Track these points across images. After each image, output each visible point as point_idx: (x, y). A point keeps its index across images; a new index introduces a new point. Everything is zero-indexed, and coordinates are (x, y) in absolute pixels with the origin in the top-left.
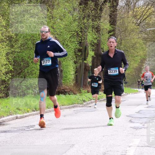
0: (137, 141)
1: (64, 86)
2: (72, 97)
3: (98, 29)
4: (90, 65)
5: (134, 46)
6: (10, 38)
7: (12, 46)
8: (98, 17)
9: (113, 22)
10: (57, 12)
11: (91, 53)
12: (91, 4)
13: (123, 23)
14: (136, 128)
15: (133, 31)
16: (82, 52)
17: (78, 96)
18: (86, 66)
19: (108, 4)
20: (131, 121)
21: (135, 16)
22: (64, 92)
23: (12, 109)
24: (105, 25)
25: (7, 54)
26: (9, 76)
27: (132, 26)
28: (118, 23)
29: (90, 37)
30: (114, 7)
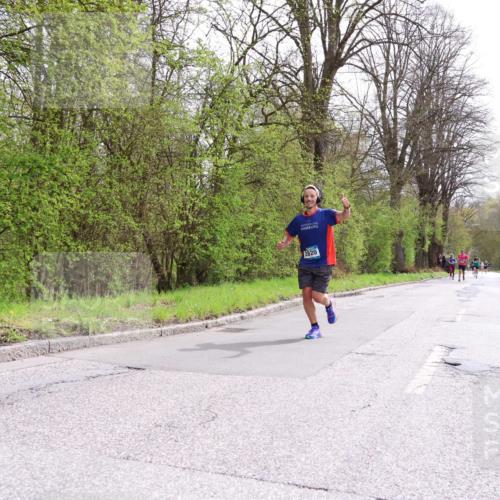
0: (463, 311)
1: (406, 267)
2: (413, 275)
3: (433, 224)
4: (427, 250)
5: (461, 238)
6: (367, 230)
7: (368, 236)
8: (434, 215)
9: (445, 218)
10: (403, 210)
11: (428, 242)
12: (429, 205)
13: (453, 220)
14: (463, 301)
15: (461, 225)
16: (421, 241)
17: (417, 275)
18: (424, 252)
19: (442, 205)
20: (458, 295)
21: (462, 215)
22: (406, 271)
23: (368, 282)
24: (439, 221)
25: (364, 242)
26: (365, 258)
27: (459, 222)
28: (450, 219)
29: (428, 230)
30: (447, 207)
